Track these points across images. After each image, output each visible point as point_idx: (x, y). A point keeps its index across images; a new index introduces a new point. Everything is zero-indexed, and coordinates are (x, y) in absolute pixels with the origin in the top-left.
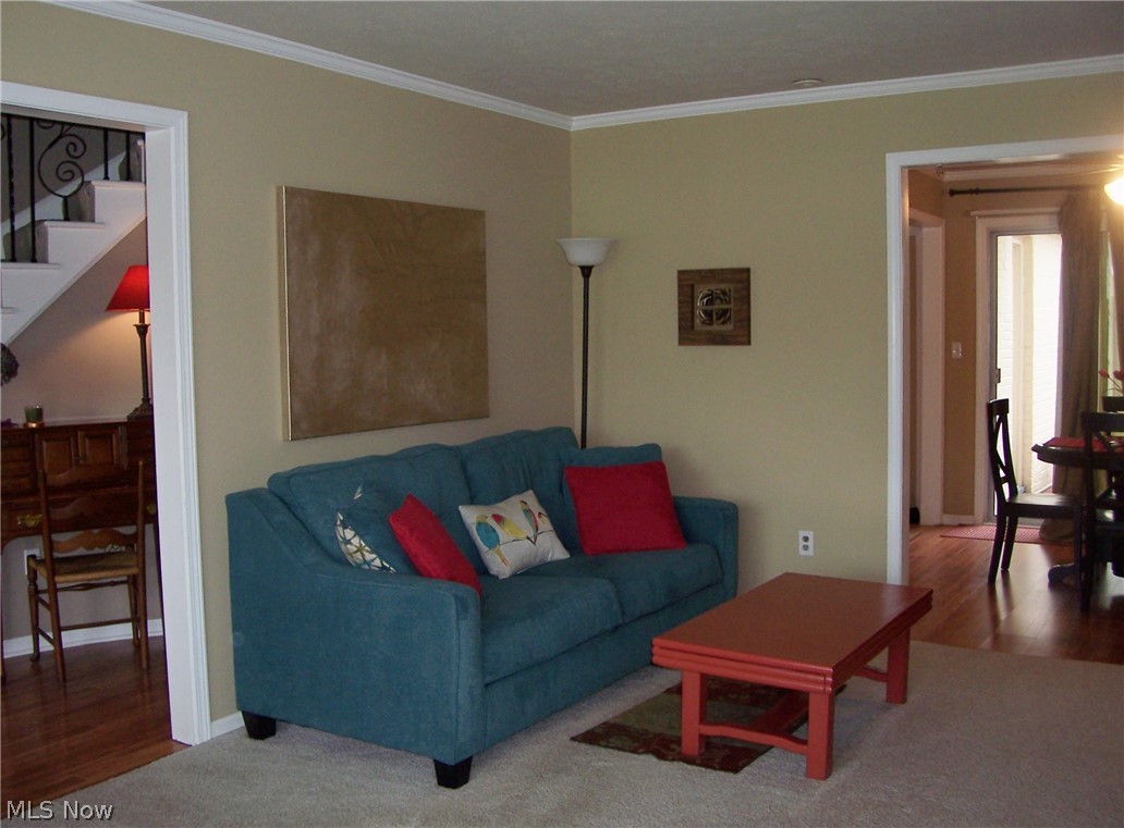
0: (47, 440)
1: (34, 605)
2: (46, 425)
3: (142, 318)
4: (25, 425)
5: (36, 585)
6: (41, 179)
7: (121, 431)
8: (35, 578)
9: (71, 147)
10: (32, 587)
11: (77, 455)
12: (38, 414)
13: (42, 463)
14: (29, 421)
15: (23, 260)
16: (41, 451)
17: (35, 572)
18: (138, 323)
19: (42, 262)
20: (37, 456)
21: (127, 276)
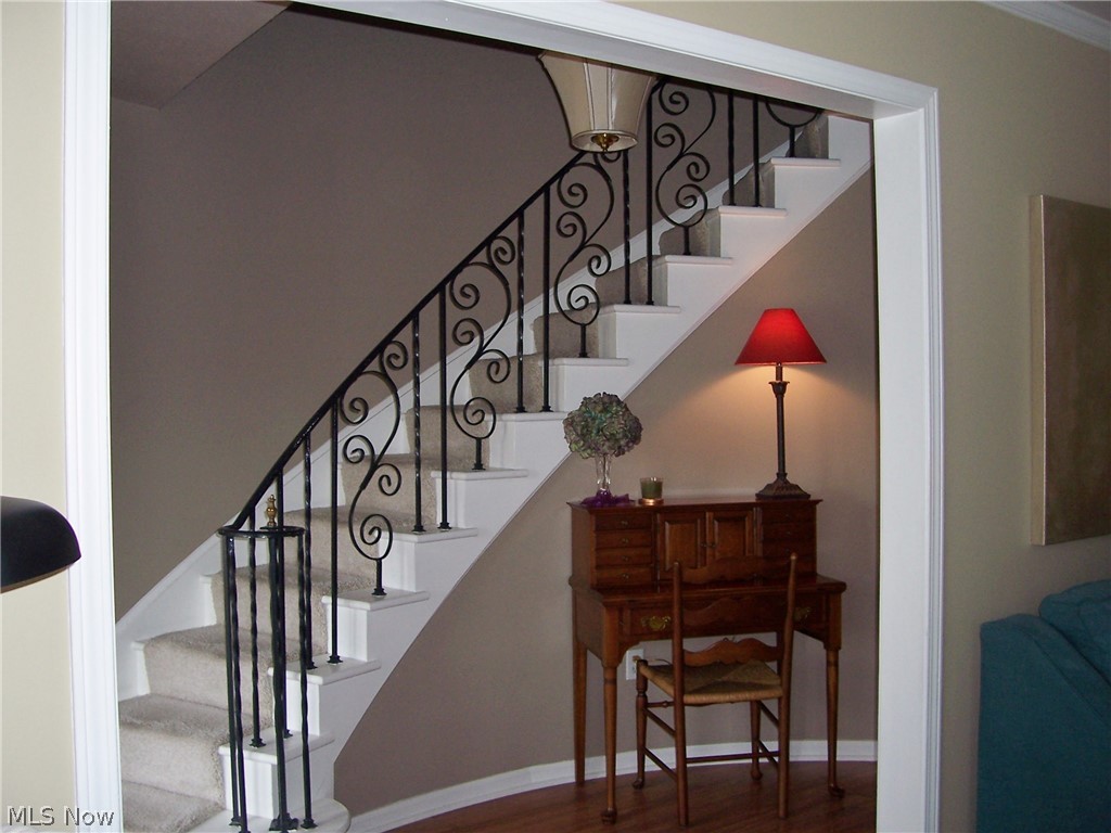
0: (669, 522)
1: (641, 720)
2: (666, 504)
3: (779, 374)
4: (641, 502)
5: (645, 697)
6: (659, 205)
7: (757, 513)
8: (645, 688)
9: (693, 169)
10: (641, 699)
11: (705, 542)
12: (656, 489)
13: (665, 551)
14: (645, 495)
15: (640, 302)
16: (664, 535)
17: (645, 680)
18: (774, 380)
19: (660, 305)
20: (659, 543)
21: (762, 321)
